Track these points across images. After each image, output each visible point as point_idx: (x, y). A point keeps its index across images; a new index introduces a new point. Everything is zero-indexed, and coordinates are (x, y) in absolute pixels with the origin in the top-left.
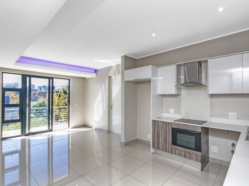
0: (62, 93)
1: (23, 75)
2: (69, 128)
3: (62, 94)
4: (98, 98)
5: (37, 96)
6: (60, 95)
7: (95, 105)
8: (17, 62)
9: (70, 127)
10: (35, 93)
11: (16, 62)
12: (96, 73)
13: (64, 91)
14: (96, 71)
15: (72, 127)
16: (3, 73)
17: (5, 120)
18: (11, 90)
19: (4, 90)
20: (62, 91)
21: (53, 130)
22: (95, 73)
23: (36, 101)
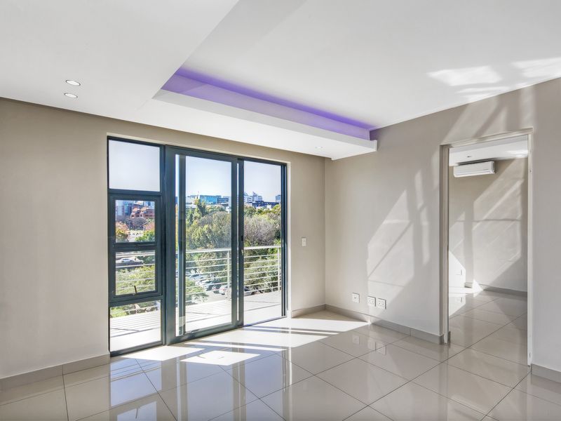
0: (196, 210)
1: (163, 148)
2: (284, 314)
3: (196, 214)
4: (386, 222)
5: (142, 217)
6: (191, 216)
7: (375, 246)
8: (167, 87)
9: (289, 312)
10: (138, 212)
11: (164, 88)
12: (375, 141)
13: (199, 206)
14: (375, 134)
15: (295, 313)
16: (109, 138)
17: (117, 294)
18: (133, 195)
19: (114, 195)
20: (195, 207)
21: (245, 324)
22: (372, 138)
23: (142, 228)
